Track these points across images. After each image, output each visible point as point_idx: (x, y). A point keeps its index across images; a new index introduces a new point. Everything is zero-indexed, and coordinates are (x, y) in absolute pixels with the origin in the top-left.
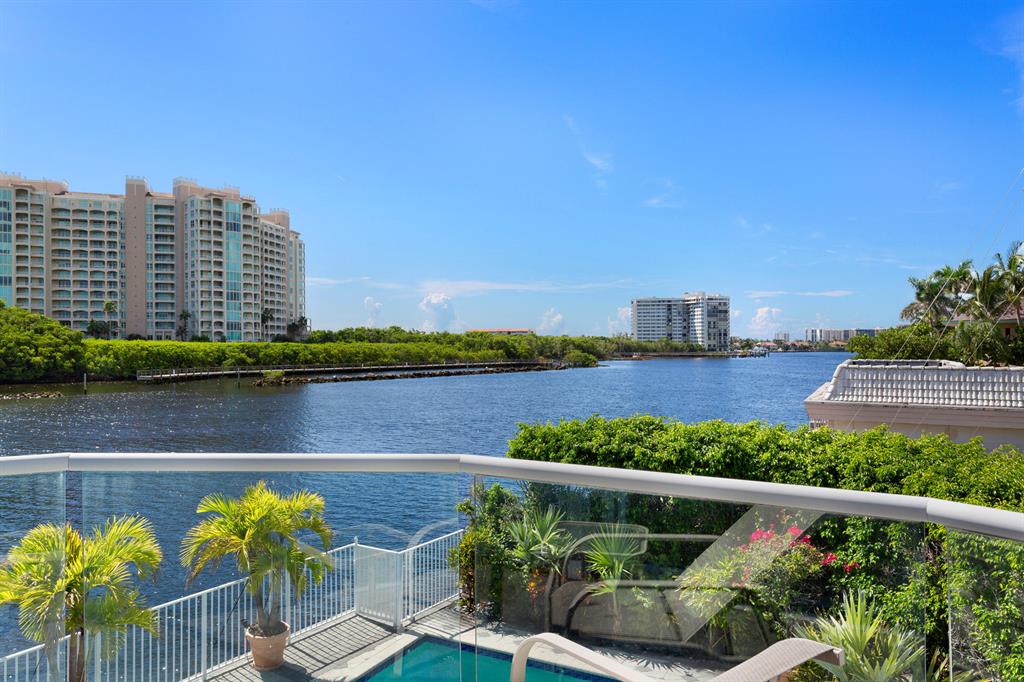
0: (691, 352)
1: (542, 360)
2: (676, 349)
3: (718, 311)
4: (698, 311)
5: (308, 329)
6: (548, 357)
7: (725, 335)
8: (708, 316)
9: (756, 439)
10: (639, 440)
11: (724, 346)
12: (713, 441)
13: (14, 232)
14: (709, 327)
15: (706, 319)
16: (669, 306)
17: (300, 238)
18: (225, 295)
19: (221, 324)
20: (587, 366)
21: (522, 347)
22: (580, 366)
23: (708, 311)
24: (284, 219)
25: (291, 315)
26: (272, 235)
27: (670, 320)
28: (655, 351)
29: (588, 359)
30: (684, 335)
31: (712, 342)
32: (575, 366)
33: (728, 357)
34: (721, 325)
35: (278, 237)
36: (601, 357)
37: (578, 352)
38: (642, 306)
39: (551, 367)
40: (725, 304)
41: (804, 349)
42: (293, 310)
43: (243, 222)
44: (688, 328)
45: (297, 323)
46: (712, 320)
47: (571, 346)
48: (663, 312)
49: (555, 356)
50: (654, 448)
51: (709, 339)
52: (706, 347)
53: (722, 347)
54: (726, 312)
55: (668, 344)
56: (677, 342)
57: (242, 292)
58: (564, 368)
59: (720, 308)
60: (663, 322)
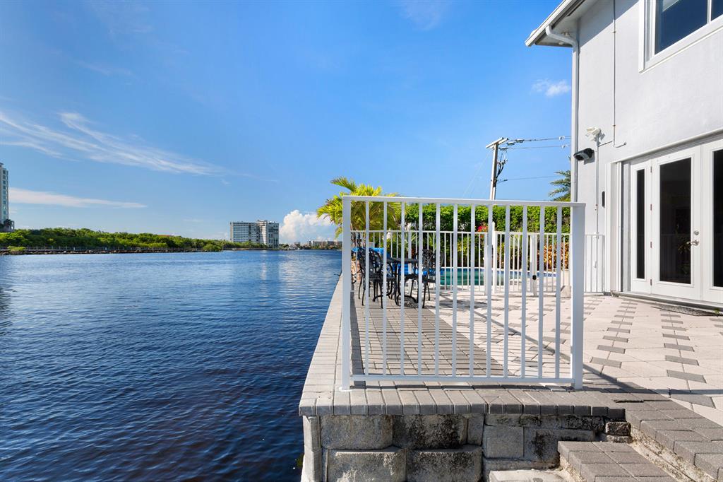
0: (261, 247)
2: (254, 247)
3: (273, 229)
4: (264, 229)
5: (12, 227)
7: (277, 241)
11: (276, 245)
14: (269, 237)
15: (268, 233)
16: (250, 226)
20: (217, 251)
21: (177, 242)
22: (213, 251)
23: (269, 230)
27: (250, 233)
28: (243, 247)
29: (217, 248)
30: (257, 240)
31: (271, 244)
33: (278, 250)
34: (275, 236)
38: (237, 225)
40: (277, 227)
41: (308, 248)
44: (259, 237)
45: (3, 223)
46: (271, 233)
48: (247, 229)
51: (269, 242)
52: (268, 246)
53: (274, 247)
54: (277, 230)
55: (250, 244)
56: (254, 243)
60: (247, 234)
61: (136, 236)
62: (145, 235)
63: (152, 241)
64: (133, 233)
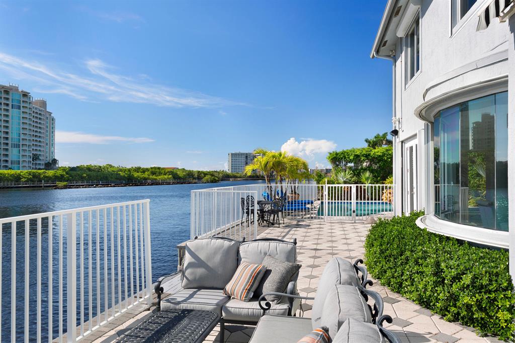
5: (57, 165)
16: (247, 156)
17: (52, 115)
18: (10, 145)
19: (7, 161)
21: (181, 174)
24: (44, 104)
25: (47, 158)
26: (36, 113)
35: (40, 114)
38: (234, 156)
42: (48, 155)
43: (22, 105)
45: (51, 162)
57: (21, 143)
61: (147, 170)
62: (155, 168)
63: (160, 174)
64: (145, 167)
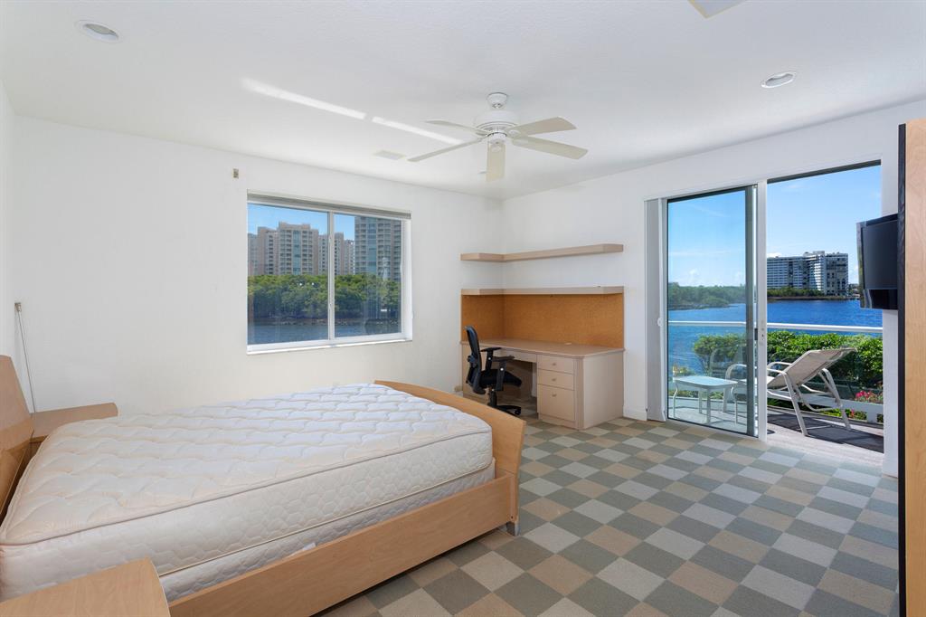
0: (813, 296)
1: (685, 303)
2: (797, 294)
3: (836, 265)
4: (817, 266)
6: (689, 301)
7: (844, 283)
8: (827, 269)
9: (861, 344)
10: (779, 343)
11: (844, 292)
12: (830, 344)
13: (377, 239)
14: (828, 277)
15: (825, 272)
20: (721, 307)
22: (715, 307)
23: (827, 266)
27: (791, 273)
28: (778, 296)
29: (720, 302)
30: (804, 284)
31: (831, 289)
32: (711, 307)
33: (846, 299)
34: (840, 276)
36: (732, 301)
37: (713, 297)
39: (693, 308)
40: (843, 259)
44: (808, 278)
46: (831, 272)
47: (707, 293)
48: (785, 268)
49: (694, 300)
50: (789, 348)
51: (828, 286)
52: (825, 292)
53: (840, 292)
54: (845, 265)
55: (789, 291)
56: (798, 288)
58: (702, 308)
59: (838, 263)
60: (785, 274)
